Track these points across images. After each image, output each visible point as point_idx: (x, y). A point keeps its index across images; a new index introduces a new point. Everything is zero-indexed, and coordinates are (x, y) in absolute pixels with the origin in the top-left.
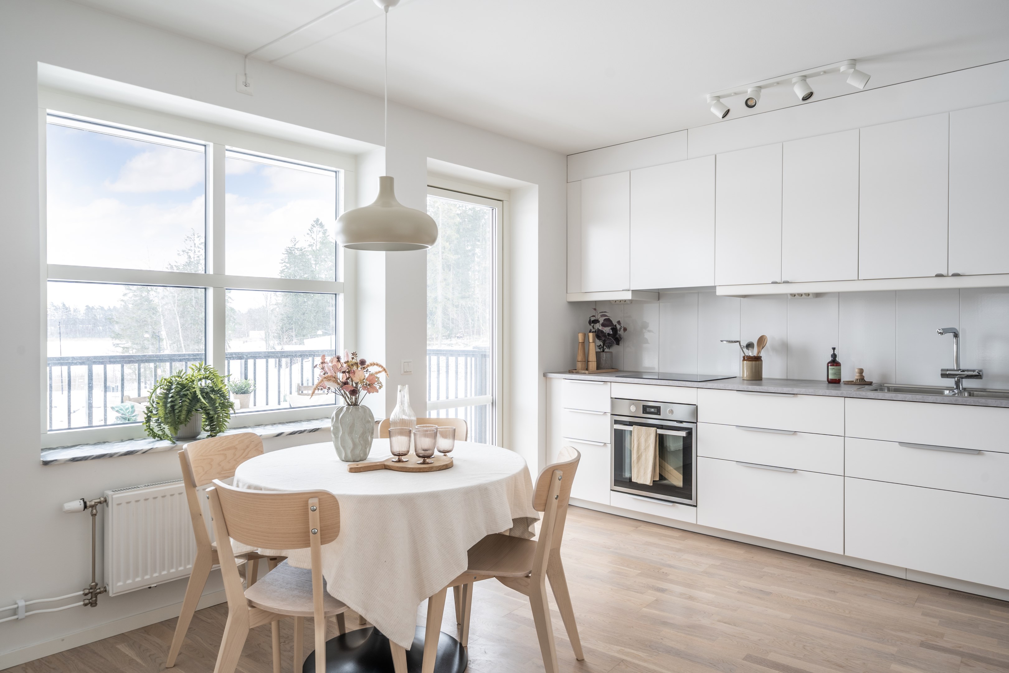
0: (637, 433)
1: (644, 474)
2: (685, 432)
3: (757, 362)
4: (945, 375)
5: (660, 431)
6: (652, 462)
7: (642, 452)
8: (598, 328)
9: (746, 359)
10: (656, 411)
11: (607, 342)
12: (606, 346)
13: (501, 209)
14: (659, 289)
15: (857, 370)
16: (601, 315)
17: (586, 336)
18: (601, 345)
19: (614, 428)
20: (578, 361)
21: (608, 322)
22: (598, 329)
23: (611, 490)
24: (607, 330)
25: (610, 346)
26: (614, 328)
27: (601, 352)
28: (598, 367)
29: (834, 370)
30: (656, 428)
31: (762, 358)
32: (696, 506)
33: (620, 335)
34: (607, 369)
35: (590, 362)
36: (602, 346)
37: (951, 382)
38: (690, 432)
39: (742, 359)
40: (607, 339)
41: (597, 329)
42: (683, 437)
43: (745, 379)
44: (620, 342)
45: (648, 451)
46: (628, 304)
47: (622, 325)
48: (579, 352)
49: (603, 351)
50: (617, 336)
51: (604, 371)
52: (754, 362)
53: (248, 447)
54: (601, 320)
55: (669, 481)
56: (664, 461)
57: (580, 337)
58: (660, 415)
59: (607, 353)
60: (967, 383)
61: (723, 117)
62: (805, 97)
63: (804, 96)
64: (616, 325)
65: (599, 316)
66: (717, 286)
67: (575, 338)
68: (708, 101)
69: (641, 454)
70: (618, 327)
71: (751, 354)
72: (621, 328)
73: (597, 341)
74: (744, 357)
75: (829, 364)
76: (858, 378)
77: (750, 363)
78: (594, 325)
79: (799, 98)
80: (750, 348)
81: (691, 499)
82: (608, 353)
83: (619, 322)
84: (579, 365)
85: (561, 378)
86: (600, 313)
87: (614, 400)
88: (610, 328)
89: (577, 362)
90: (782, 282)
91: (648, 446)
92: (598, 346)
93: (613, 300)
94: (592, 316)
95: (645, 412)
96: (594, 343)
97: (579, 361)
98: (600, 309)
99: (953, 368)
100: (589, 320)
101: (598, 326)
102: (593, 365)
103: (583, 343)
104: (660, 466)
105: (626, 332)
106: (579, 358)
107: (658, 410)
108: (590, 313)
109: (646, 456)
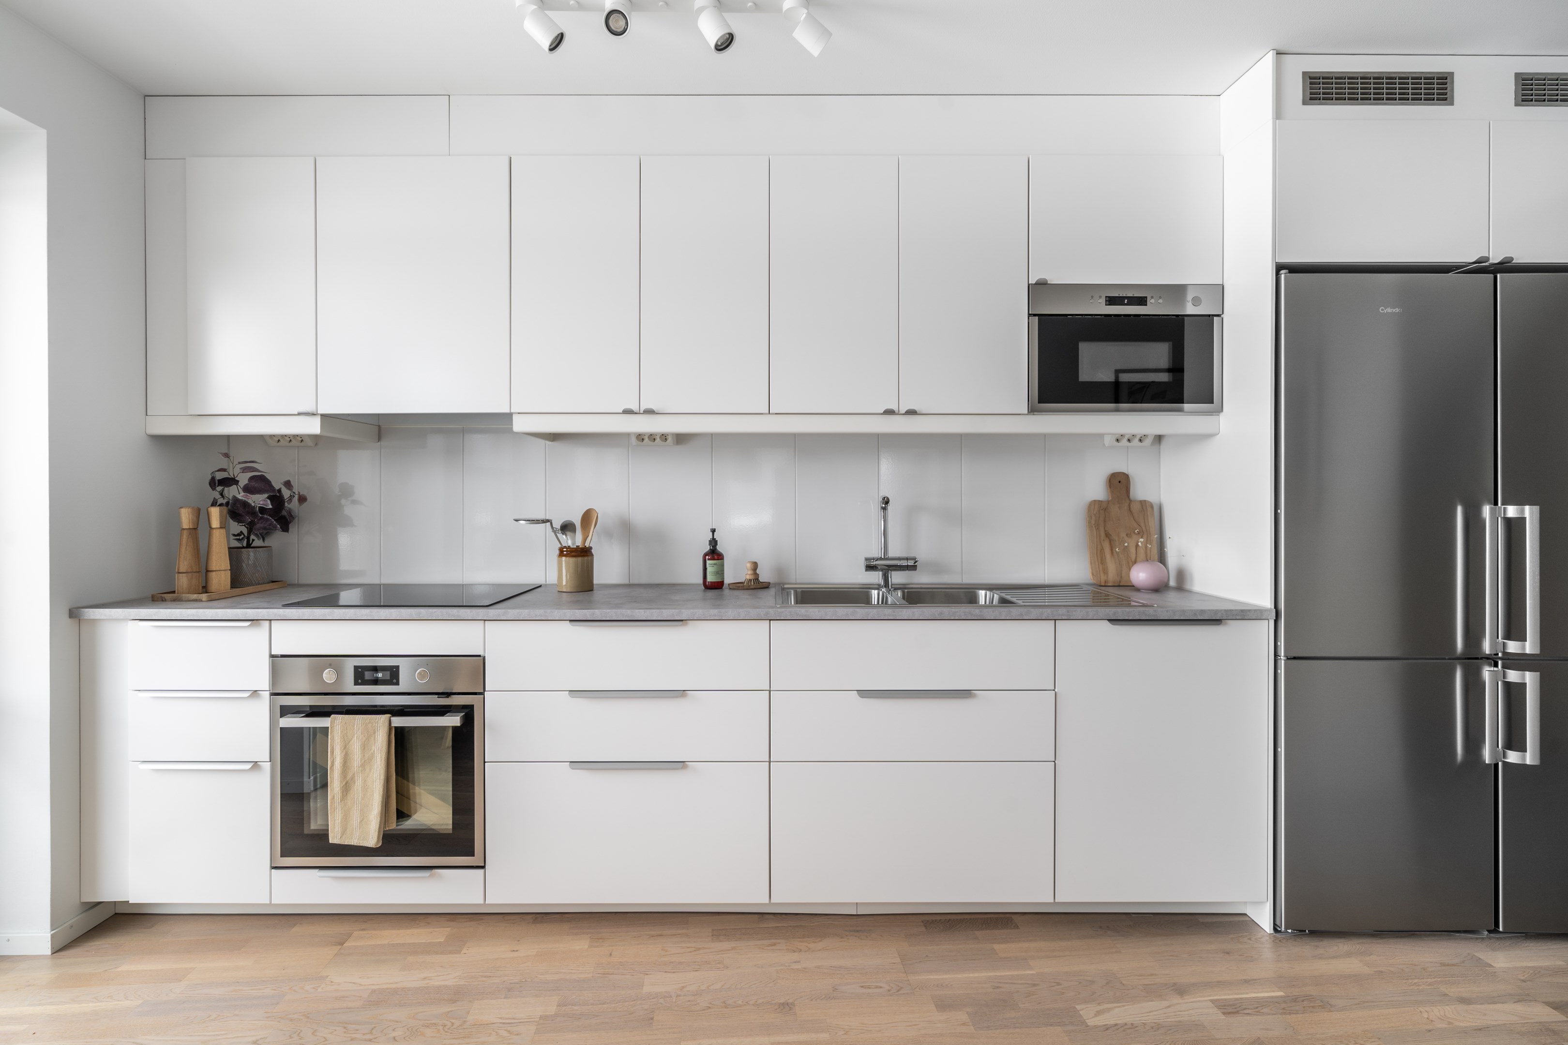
0: (342, 732)
1: (361, 822)
2: (459, 718)
3: (586, 558)
4: (870, 568)
5: (399, 721)
6: (381, 793)
7: (354, 774)
8: (234, 497)
9: (565, 553)
10: (388, 677)
11: (258, 526)
12: (256, 535)
14: (379, 415)
15: (749, 565)
16: (241, 469)
17: (200, 515)
18: (241, 532)
19: (281, 726)
20: (179, 573)
21: (259, 483)
22: (236, 500)
23: (273, 865)
24: (259, 500)
25: (266, 534)
26: (276, 495)
27: (243, 547)
28: (238, 581)
29: (715, 566)
30: (389, 715)
31: (592, 551)
32: (483, 867)
33: (290, 512)
34: (259, 584)
35: (214, 573)
36: (246, 535)
37: (876, 577)
38: (468, 713)
39: (558, 552)
40: (259, 520)
41: (231, 498)
42: (454, 726)
43: (565, 590)
44: (290, 525)
45: (370, 770)
46: (307, 446)
47: (296, 490)
48: (183, 550)
49: (249, 546)
50: (284, 513)
51: (251, 589)
52: (580, 559)
54: (244, 479)
56: (405, 781)
57: (186, 518)
58: (397, 684)
59: (258, 549)
60: (897, 578)
61: (550, 49)
62: (719, 43)
63: (717, 42)
64: (279, 491)
65: (237, 470)
66: (515, 413)
67: (170, 520)
69: (353, 778)
70: (286, 493)
71: (570, 543)
72: (291, 497)
73: (232, 523)
74: (561, 550)
75: (707, 557)
76: (751, 578)
77: (572, 560)
78: (223, 490)
79: (709, 44)
80: (568, 533)
81: (471, 853)
82: (260, 549)
83: (288, 484)
84: (183, 581)
85: (125, 619)
86: (239, 463)
87: (280, 661)
88: (266, 495)
89: (176, 575)
90: (642, 412)
91: (372, 758)
92: (234, 535)
93: (272, 436)
94: (218, 471)
95: (360, 681)
96: (223, 531)
97: (181, 571)
98: (240, 455)
99: (880, 556)
100: (210, 477)
101: (233, 492)
102: (221, 578)
103: (194, 530)
104: (397, 792)
105: (305, 504)
106: (184, 566)
107: (393, 675)
108: (213, 464)
109: (365, 781)
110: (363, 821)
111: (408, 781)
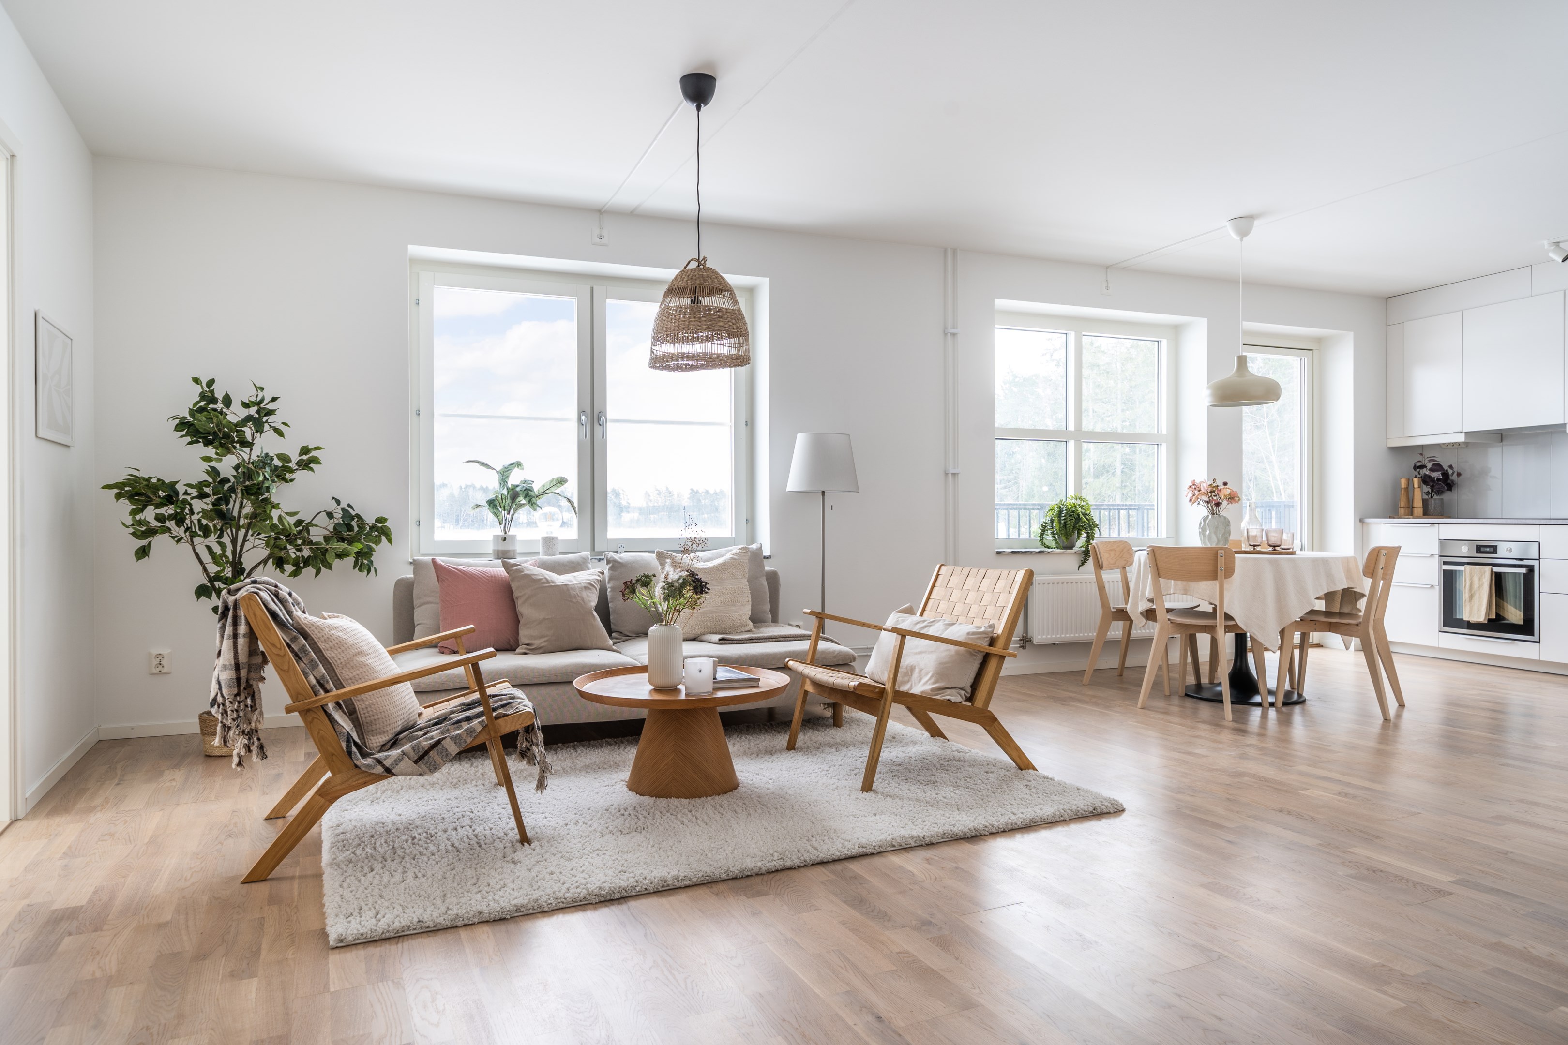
0: (1469, 573)
1: (1477, 613)
2: (1526, 569)
5: (1496, 569)
6: (1487, 600)
7: (1475, 591)
8: (1425, 473)
10: (1491, 550)
11: (1436, 487)
12: (1435, 493)
13: (1310, 358)
14: (1501, 429)
16: (1428, 460)
17: (1409, 482)
18: (1428, 491)
19: (1443, 569)
21: (1437, 467)
22: (1425, 475)
23: (1440, 631)
24: (1437, 475)
25: (1440, 493)
26: (1445, 473)
27: (1429, 498)
28: (1426, 509)
30: (1491, 567)
32: (1539, 642)
33: (1452, 481)
34: (1436, 512)
35: (1416, 507)
36: (1430, 492)
38: (1531, 569)
40: (1436, 485)
41: (1423, 474)
42: (1524, 574)
44: (1453, 488)
45: (1482, 589)
46: (1462, 448)
47: (1455, 470)
48: (1402, 498)
49: (1432, 498)
50: (1449, 481)
51: (1432, 514)
53: (1123, 550)
54: (1429, 465)
55: (1508, 620)
56: (1502, 601)
57: (1403, 483)
58: (1496, 553)
59: (1436, 500)
61: (1563, 261)
64: (1447, 470)
65: (1426, 461)
66: (1566, 423)
67: (1396, 484)
68: (1546, 247)
69: (1474, 593)
70: (1450, 471)
72: (1453, 473)
73: (1425, 486)
78: (1420, 471)
81: (1533, 635)
82: (1438, 500)
83: (1451, 467)
84: (1402, 508)
85: (1380, 523)
86: (1428, 458)
87: (1443, 543)
88: (1440, 473)
89: (1399, 507)
91: (1483, 584)
92: (1425, 493)
93: (1443, 444)
94: (1418, 462)
95: (1479, 552)
96: (1419, 489)
98: (1428, 454)
100: (1414, 465)
101: (1425, 471)
102: (1419, 509)
103: (1407, 488)
104: (1496, 605)
105: (1461, 477)
106: (1402, 504)
107: (1494, 549)
108: (1415, 459)
109: (1480, 594)
110: (1479, 611)
111: (1503, 600)
